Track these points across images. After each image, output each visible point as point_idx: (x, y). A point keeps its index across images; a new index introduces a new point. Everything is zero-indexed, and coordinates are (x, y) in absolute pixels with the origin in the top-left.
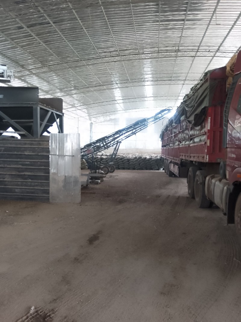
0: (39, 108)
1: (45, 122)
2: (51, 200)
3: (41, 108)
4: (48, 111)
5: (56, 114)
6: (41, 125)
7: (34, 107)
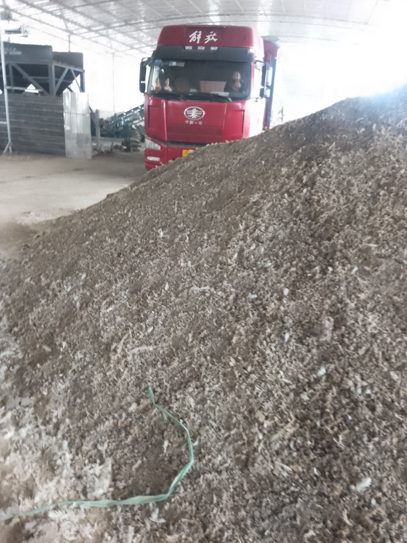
0: (53, 67)
1: (61, 80)
2: (67, 155)
3: (56, 67)
4: (64, 69)
5: (75, 71)
6: (57, 82)
7: (49, 65)
